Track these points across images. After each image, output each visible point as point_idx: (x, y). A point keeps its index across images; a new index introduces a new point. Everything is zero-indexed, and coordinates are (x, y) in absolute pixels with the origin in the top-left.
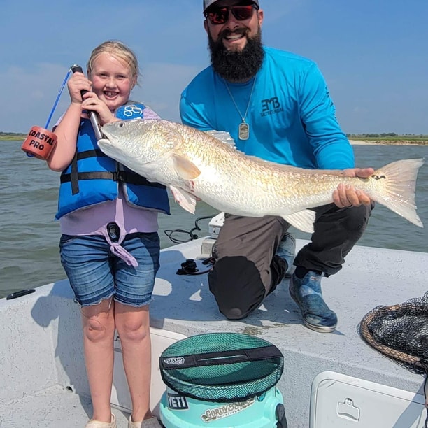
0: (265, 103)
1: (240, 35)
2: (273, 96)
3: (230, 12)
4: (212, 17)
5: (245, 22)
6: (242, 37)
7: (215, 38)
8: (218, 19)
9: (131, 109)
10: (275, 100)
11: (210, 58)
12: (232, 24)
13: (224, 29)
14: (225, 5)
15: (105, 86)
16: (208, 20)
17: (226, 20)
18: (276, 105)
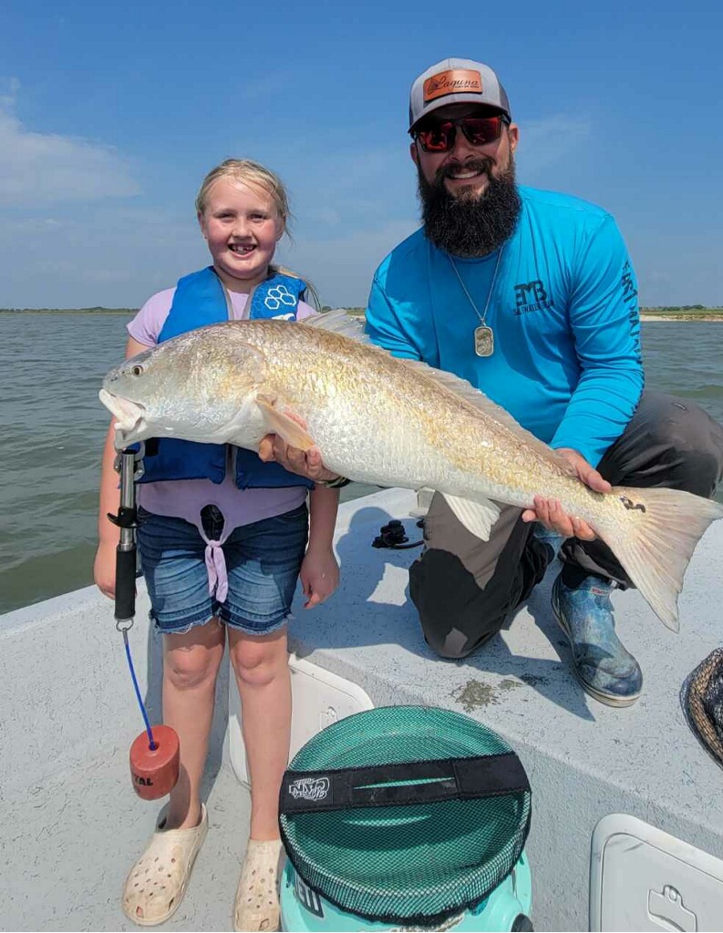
0: (519, 291)
1: (476, 173)
2: (533, 278)
3: (459, 130)
4: (425, 137)
5: (488, 148)
6: (478, 175)
7: (431, 178)
8: (436, 141)
9: (279, 295)
10: (538, 286)
11: (420, 214)
12: (463, 152)
13: (447, 161)
14: (449, 117)
15: (230, 235)
16: (419, 144)
17: (451, 144)
18: (539, 295)
